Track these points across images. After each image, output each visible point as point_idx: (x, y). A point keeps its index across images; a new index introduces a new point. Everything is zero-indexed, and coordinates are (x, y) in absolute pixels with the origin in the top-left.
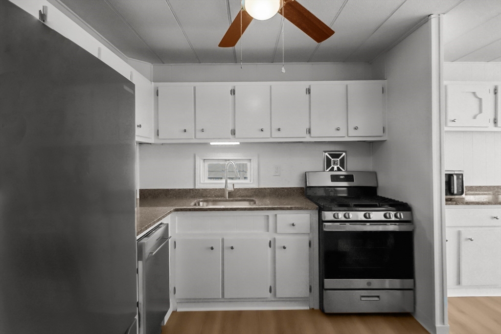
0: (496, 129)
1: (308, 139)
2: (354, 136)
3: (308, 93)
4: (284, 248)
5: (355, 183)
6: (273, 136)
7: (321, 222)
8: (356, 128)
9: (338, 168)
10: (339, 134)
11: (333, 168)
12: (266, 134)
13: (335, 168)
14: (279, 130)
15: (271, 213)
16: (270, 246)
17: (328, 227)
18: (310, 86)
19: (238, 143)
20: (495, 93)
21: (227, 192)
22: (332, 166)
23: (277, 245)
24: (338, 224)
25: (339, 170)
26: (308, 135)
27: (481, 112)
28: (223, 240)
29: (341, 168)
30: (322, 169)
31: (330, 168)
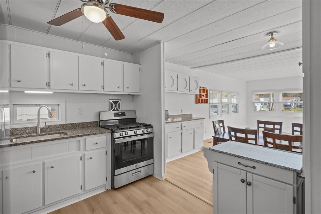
0: (177, 92)
1: (102, 92)
2: (127, 92)
3: (102, 65)
4: (91, 158)
5: (127, 117)
6: (80, 89)
7: (113, 139)
8: (128, 88)
9: (117, 109)
10: (119, 90)
11: (114, 109)
12: (75, 87)
13: (115, 109)
14: (84, 85)
15: (81, 139)
16: (81, 160)
17: (117, 141)
18: (104, 61)
19: (52, 93)
20: (178, 77)
21: (40, 129)
22: (114, 108)
23: (86, 157)
24: (122, 138)
25: (117, 110)
26: (103, 90)
27: (173, 85)
28: (44, 163)
29: (118, 109)
30: (108, 110)
31: (113, 109)
